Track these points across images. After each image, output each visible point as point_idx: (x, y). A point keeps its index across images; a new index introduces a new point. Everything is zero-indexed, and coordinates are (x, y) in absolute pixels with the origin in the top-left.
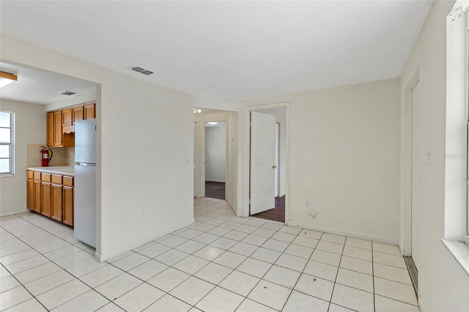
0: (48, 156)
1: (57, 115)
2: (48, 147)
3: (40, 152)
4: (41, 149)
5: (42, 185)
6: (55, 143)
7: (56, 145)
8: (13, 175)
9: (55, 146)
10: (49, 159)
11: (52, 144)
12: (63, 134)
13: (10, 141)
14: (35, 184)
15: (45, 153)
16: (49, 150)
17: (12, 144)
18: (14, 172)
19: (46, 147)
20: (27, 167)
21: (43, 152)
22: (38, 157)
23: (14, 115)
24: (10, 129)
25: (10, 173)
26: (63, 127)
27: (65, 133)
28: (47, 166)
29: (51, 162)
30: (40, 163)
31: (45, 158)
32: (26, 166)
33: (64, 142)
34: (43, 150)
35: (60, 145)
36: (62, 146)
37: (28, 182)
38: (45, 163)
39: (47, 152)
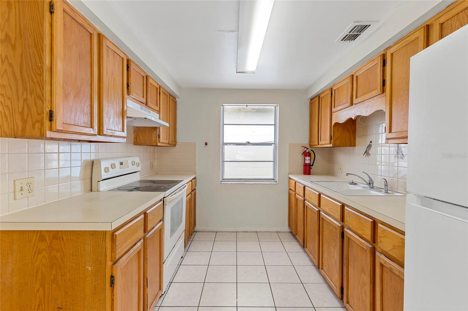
0: (310, 160)
1: (323, 98)
2: (310, 147)
3: (302, 155)
4: (302, 150)
5: (305, 206)
6: (321, 141)
7: (321, 145)
8: (276, 182)
9: (319, 146)
10: (311, 164)
11: (316, 143)
12: (332, 125)
13: (274, 141)
14: (297, 199)
15: (307, 156)
16: (311, 152)
17: (276, 144)
18: (277, 179)
19: (308, 147)
20: (288, 174)
21: (306, 154)
22: (299, 161)
23: (278, 107)
24: (274, 126)
25: (274, 180)
26: (333, 114)
27: (337, 124)
28: (309, 174)
29: (313, 169)
30: (301, 168)
31: (308, 163)
32: (288, 172)
33: (333, 139)
34: (304, 151)
35: (328, 144)
36: (331, 145)
37: (290, 194)
38: (307, 170)
39: (309, 155)
